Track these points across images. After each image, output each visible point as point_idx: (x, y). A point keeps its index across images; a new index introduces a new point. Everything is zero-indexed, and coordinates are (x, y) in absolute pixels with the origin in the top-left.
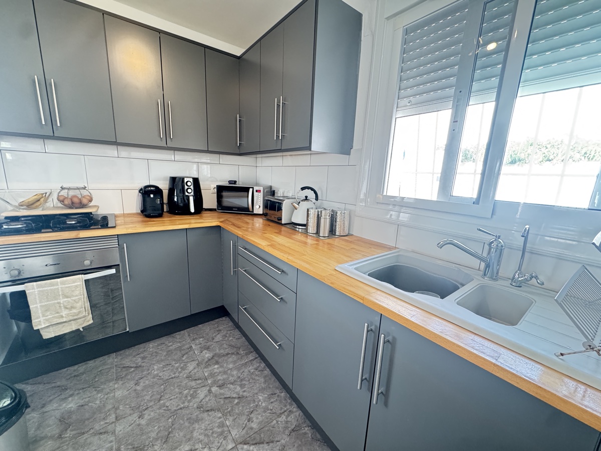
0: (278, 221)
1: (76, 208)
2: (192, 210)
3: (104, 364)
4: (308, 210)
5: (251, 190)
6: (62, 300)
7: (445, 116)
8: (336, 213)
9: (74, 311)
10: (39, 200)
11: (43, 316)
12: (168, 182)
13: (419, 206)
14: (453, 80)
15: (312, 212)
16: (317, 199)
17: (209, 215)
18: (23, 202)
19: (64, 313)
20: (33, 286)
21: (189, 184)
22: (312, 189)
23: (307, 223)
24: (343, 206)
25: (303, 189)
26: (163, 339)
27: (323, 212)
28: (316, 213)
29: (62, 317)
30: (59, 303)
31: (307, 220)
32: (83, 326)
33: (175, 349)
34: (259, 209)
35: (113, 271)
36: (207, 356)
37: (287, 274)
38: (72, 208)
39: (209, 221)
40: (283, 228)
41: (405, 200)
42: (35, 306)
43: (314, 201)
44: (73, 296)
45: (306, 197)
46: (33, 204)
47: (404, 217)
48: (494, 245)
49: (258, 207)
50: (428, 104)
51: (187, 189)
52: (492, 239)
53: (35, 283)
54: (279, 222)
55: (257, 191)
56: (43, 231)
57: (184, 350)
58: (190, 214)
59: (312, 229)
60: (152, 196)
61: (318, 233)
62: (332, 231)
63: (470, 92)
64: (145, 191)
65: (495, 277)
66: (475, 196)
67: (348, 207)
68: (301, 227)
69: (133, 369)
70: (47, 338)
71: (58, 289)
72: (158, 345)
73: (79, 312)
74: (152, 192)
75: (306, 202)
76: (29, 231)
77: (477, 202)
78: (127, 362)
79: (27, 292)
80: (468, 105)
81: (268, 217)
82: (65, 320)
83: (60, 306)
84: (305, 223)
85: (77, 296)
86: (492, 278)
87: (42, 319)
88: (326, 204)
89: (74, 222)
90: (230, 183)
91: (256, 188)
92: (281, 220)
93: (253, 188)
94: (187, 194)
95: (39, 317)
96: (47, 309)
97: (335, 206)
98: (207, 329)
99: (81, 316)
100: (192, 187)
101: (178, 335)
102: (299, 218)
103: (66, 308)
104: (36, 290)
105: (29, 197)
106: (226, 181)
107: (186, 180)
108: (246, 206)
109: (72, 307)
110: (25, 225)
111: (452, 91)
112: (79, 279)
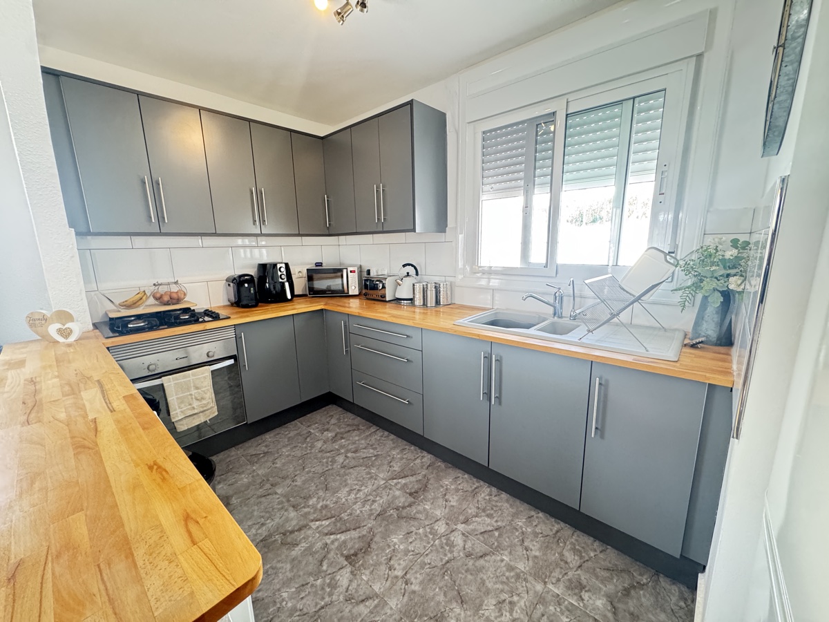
0: (382, 299)
1: (173, 304)
2: (289, 297)
3: (229, 456)
4: (414, 285)
5: (345, 271)
6: (193, 392)
7: (519, 200)
8: (439, 285)
9: (204, 402)
10: (141, 299)
11: (179, 407)
12: (256, 269)
13: (506, 272)
14: (522, 174)
15: (417, 286)
16: (417, 274)
17: (302, 300)
18: (126, 301)
19: (196, 404)
20: (170, 379)
21: (282, 270)
22: (412, 266)
23: (414, 297)
24: (443, 279)
25: (404, 266)
26: (277, 431)
27: (429, 285)
28: (422, 287)
29: (194, 408)
30: (191, 395)
31: (414, 293)
32: (210, 417)
33: (295, 436)
34: (354, 290)
35: (231, 362)
36: (330, 435)
37: (412, 337)
38: (170, 304)
39: (302, 307)
40: (388, 305)
41: (493, 268)
42: (172, 399)
43: (415, 276)
44: (203, 387)
45: (408, 273)
46: (135, 303)
47: (495, 282)
48: (557, 295)
49: (353, 288)
50: (507, 191)
51: (281, 275)
52: (556, 290)
53: (170, 377)
54: (384, 299)
55: (351, 272)
56: (161, 327)
57: (303, 434)
58: (286, 300)
59: (418, 301)
60: (246, 285)
61: (425, 304)
62: (438, 302)
63: (534, 185)
64: (240, 281)
65: (560, 317)
66: (544, 261)
67: (448, 279)
68: (405, 302)
69: (262, 455)
70: (181, 430)
71: (190, 381)
72: (275, 436)
73: (208, 403)
74: (246, 281)
75: (408, 278)
76: (151, 328)
77: (546, 266)
78: (252, 451)
79: (165, 385)
80: (533, 193)
81: (367, 297)
82: (196, 411)
83: (192, 398)
84: (412, 297)
85: (205, 387)
86: (559, 317)
87: (178, 411)
88: (426, 278)
89: (187, 317)
90: (317, 266)
91: (350, 269)
92: (385, 297)
93: (347, 269)
94: (280, 280)
95: (175, 410)
96: (181, 401)
97: (437, 279)
98: (318, 416)
99: (209, 407)
100: (285, 273)
101: (291, 425)
102: (404, 293)
103: (197, 400)
104: (172, 383)
105: (130, 296)
106: (312, 264)
107: (279, 266)
108: (341, 288)
109: (203, 398)
110: (146, 323)
111: (521, 183)
112: (206, 370)
